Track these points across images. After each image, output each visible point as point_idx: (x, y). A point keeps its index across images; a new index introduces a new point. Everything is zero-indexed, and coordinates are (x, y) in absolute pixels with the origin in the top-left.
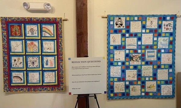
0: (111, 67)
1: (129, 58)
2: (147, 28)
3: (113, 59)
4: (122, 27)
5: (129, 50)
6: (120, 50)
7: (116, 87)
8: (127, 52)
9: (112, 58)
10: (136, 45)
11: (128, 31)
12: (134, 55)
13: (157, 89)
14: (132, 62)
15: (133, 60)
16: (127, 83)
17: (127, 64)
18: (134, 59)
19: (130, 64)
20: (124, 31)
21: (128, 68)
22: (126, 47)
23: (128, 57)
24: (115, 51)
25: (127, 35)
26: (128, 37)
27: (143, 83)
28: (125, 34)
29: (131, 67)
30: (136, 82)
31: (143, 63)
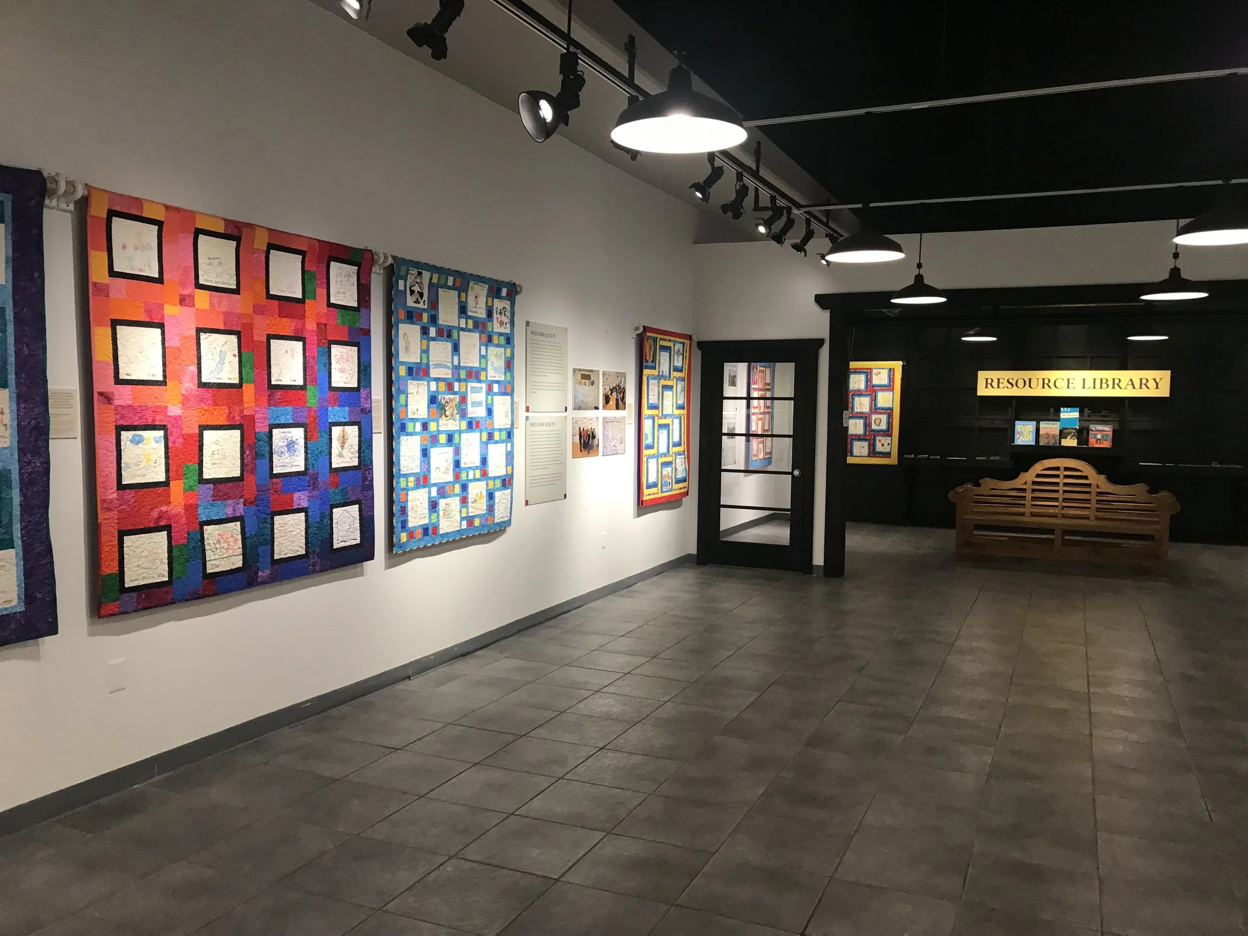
0: (402, 438)
1: (437, 408)
2: (469, 314)
3: (405, 408)
4: (421, 306)
5: (437, 380)
6: (418, 380)
7: (412, 508)
8: (433, 386)
9: (402, 406)
10: (450, 365)
11: (434, 319)
12: (447, 397)
13: (487, 506)
14: (443, 421)
15: (446, 416)
16: (434, 492)
17: (433, 426)
18: (448, 413)
19: (441, 429)
20: (425, 317)
21: (434, 440)
22: (431, 370)
23: (435, 405)
24: (409, 382)
25: (433, 332)
26: (433, 339)
27: (464, 487)
28: (427, 326)
29: (443, 438)
30: (451, 485)
31: (464, 425)
